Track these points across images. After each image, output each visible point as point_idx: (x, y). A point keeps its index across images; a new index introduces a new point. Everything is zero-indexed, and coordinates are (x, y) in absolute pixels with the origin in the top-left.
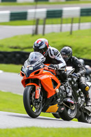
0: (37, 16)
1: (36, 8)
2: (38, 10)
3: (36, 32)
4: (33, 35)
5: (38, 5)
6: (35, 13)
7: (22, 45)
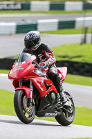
0: (86, 25)
1: (85, 16)
2: (87, 19)
3: (84, 41)
4: (81, 44)
5: (87, 14)
6: (84, 21)
7: (71, 54)
